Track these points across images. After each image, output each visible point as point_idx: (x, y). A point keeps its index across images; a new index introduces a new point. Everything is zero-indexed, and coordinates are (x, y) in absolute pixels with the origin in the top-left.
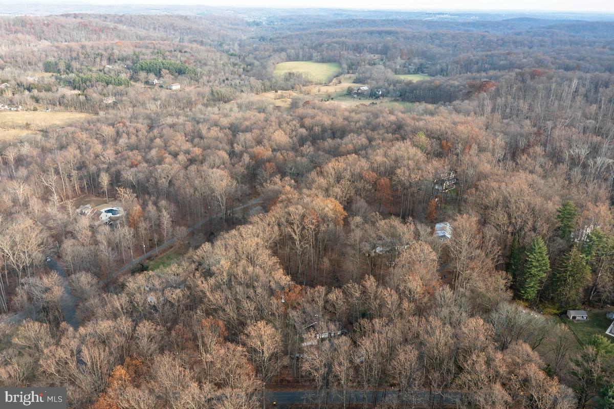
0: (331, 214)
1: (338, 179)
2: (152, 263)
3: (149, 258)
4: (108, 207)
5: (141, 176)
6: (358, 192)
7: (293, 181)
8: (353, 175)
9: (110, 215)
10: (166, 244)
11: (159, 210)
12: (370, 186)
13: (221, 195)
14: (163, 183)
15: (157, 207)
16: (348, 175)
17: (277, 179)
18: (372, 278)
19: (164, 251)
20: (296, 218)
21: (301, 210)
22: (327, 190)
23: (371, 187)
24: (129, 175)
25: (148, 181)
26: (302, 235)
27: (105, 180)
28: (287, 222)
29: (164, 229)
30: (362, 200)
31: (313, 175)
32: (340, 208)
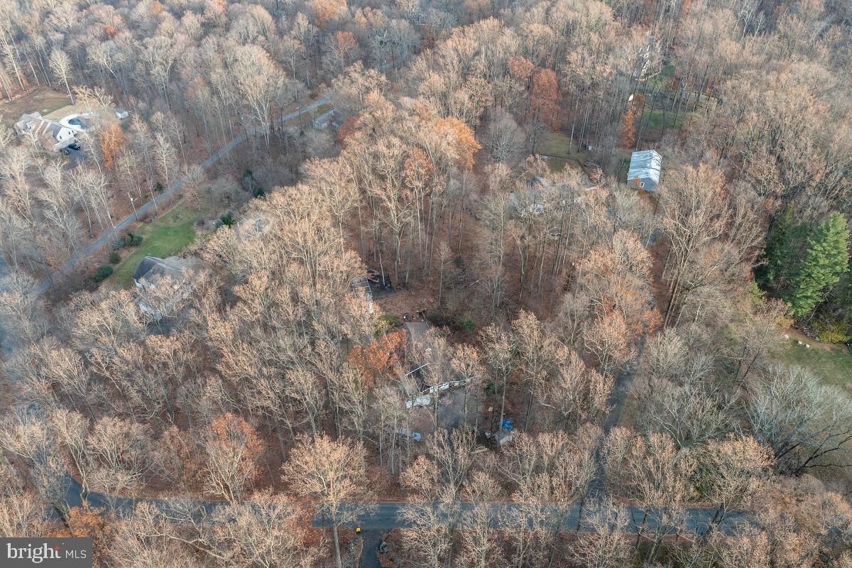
0: (452, 154)
1: (466, 72)
2: (148, 228)
3: (145, 219)
4: (74, 112)
5: (120, 58)
6: (498, 99)
7: (383, 78)
8: (490, 64)
9: (77, 128)
10: (169, 192)
11: (153, 129)
12: (521, 85)
13: (257, 101)
14: (159, 73)
15: (150, 123)
16: (481, 64)
17: (355, 70)
18: (532, 317)
19: (170, 204)
20: (388, 165)
21: (398, 148)
22: (444, 97)
23: (523, 88)
24: (100, 55)
25: (134, 69)
26: (400, 199)
27: (60, 63)
28: (374, 170)
29: (163, 168)
30: (508, 115)
31: (420, 64)
32: (468, 136)
